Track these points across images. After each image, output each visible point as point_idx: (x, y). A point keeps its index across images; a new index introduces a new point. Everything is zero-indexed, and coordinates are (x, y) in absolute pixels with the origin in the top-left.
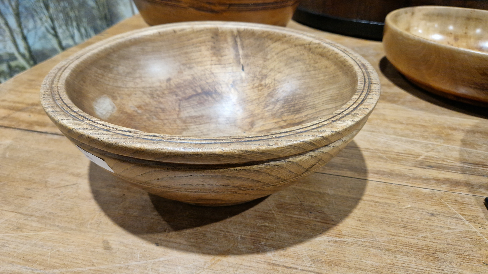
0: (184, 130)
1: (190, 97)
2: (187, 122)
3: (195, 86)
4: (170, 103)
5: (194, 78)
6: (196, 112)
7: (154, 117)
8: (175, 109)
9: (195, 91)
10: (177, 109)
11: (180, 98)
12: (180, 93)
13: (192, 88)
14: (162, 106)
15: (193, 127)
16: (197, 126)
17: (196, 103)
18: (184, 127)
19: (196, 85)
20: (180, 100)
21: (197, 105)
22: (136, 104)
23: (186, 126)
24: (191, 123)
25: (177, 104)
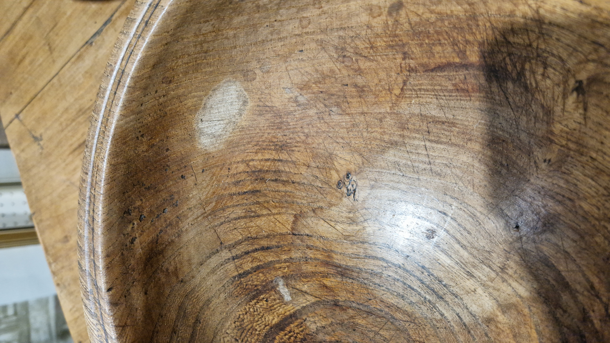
0: (394, 144)
1: (440, 68)
2: (410, 126)
3: (467, 42)
4: (383, 75)
5: (474, 17)
6: (441, 107)
7: (334, 109)
8: (390, 90)
9: (462, 53)
10: (397, 92)
11: (413, 63)
12: (417, 51)
13: (454, 44)
14: (360, 81)
15: (416, 142)
16: (428, 144)
17: (450, 87)
18: (396, 138)
19: (470, 38)
20: (411, 70)
21: (451, 91)
22: (297, 79)
23: (403, 136)
24: (417, 131)
25: (400, 80)
